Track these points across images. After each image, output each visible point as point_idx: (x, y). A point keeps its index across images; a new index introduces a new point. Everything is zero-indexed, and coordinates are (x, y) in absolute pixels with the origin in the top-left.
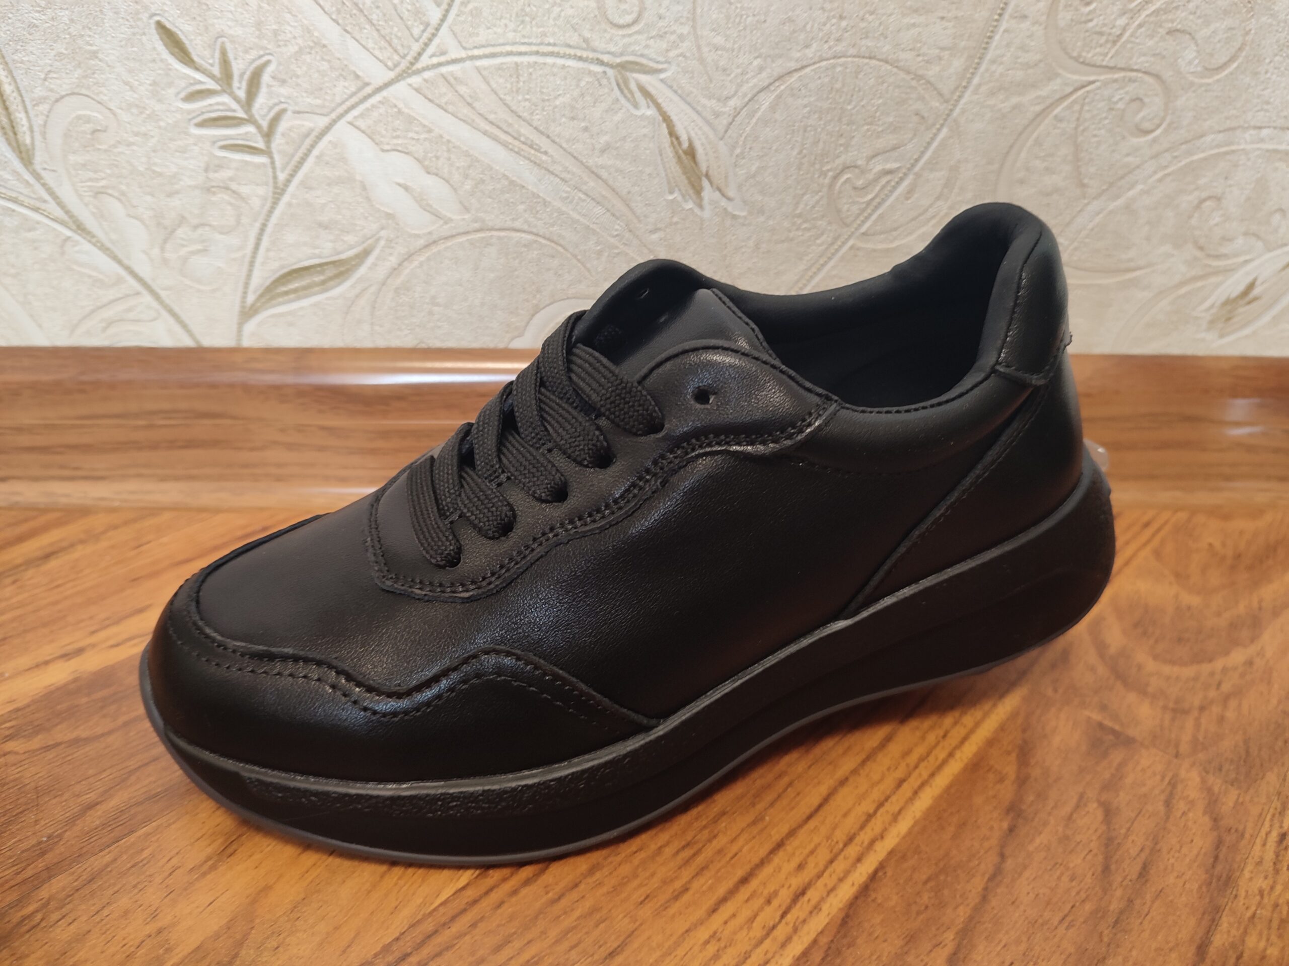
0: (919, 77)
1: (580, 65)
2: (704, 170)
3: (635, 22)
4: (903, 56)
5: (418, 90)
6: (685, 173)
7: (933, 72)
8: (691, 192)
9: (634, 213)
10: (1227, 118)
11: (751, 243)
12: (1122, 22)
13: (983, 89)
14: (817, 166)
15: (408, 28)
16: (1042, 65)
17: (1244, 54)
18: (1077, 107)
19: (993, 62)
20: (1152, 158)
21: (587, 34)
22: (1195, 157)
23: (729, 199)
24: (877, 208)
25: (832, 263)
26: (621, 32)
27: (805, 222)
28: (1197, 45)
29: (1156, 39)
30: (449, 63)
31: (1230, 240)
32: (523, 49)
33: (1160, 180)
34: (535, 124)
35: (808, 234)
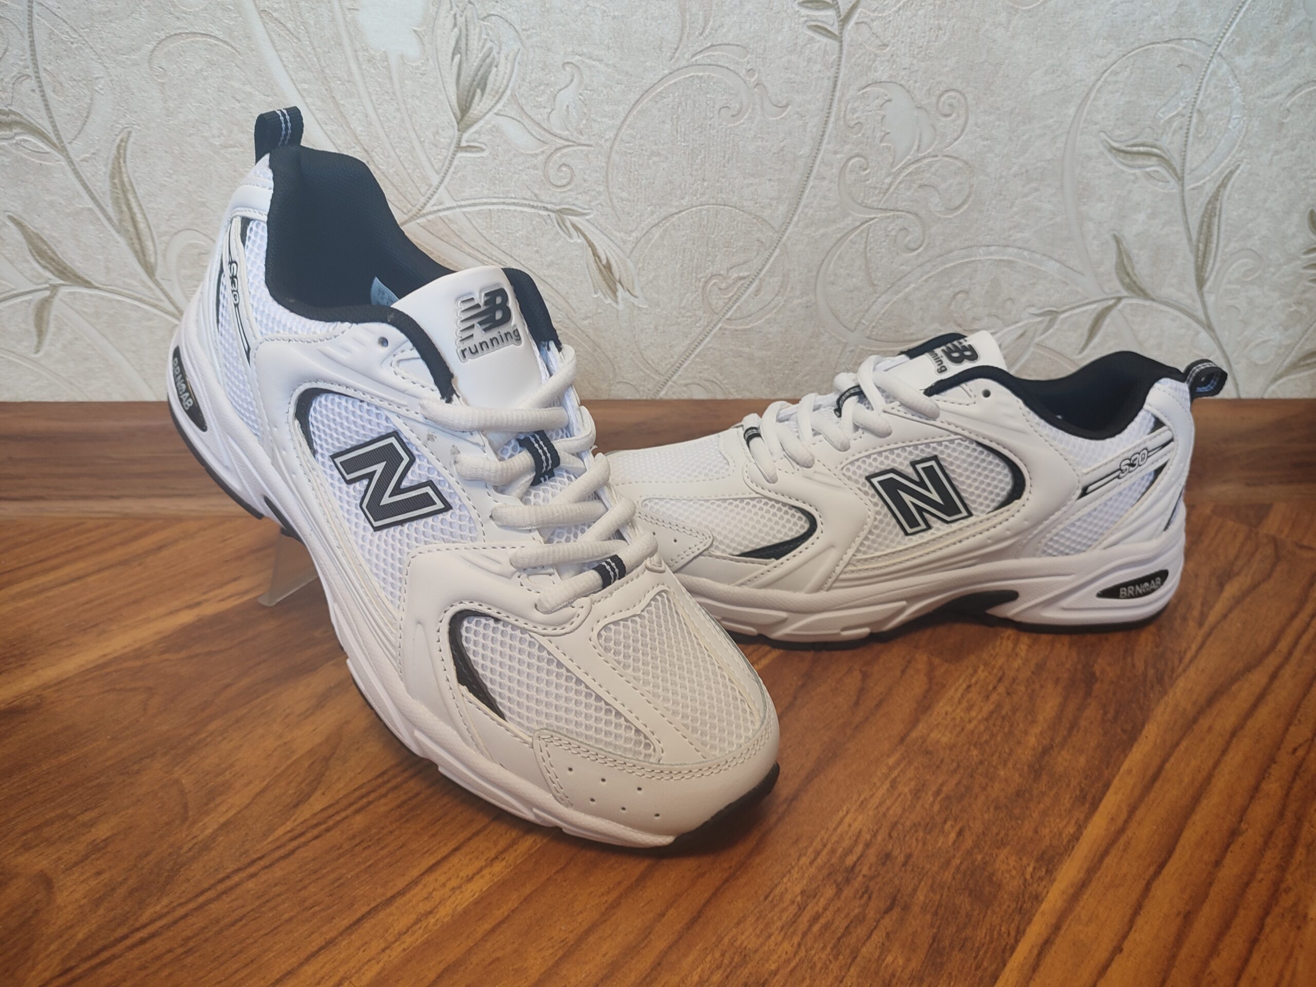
0: (756, 217)
1: (533, 210)
2: (617, 276)
3: (568, 184)
4: (745, 203)
5: (422, 227)
6: (605, 280)
7: (766, 214)
8: (609, 292)
9: (571, 307)
10: (966, 240)
11: (652, 326)
12: (888, 180)
13: (801, 224)
14: (694, 275)
15: (418, 188)
16: (838, 208)
17: (971, 199)
18: (864, 235)
19: (806, 206)
20: (918, 266)
21: (537, 192)
22: (947, 266)
23: (635, 297)
24: (736, 301)
25: (708, 339)
26: (559, 190)
27: (688, 311)
28: (939, 194)
29: (912, 191)
30: (444, 210)
31: (979, 319)
32: (494, 200)
33: (926, 281)
34: (503, 248)
35: (689, 320)
